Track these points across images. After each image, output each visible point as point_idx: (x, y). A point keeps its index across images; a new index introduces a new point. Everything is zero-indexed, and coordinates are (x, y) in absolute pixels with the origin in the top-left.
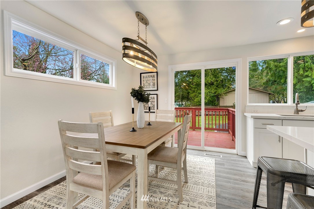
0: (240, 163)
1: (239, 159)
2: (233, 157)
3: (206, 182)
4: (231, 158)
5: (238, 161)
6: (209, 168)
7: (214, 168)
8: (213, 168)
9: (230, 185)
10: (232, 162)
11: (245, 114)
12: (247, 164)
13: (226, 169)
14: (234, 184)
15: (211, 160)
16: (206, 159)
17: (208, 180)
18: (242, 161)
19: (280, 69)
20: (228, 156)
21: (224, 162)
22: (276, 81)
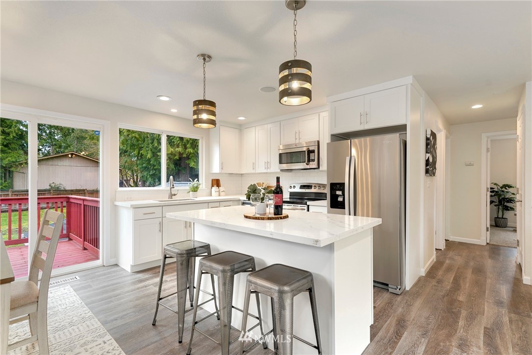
0: (113, 274)
1: (109, 271)
2: (99, 272)
3: (75, 319)
4: (96, 274)
5: (109, 273)
6: (67, 300)
7: (78, 296)
8: (75, 297)
9: (113, 303)
10: (101, 278)
11: (117, 203)
12: (122, 272)
13: (97, 289)
14: (118, 300)
15: (62, 289)
16: (53, 291)
17: (79, 315)
18: (114, 272)
19: (133, 135)
20: (90, 273)
21: (87, 283)
22: (127, 152)
